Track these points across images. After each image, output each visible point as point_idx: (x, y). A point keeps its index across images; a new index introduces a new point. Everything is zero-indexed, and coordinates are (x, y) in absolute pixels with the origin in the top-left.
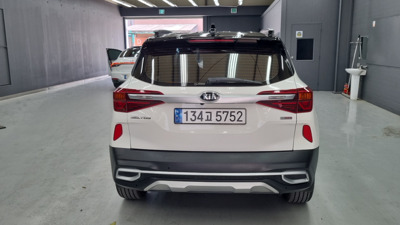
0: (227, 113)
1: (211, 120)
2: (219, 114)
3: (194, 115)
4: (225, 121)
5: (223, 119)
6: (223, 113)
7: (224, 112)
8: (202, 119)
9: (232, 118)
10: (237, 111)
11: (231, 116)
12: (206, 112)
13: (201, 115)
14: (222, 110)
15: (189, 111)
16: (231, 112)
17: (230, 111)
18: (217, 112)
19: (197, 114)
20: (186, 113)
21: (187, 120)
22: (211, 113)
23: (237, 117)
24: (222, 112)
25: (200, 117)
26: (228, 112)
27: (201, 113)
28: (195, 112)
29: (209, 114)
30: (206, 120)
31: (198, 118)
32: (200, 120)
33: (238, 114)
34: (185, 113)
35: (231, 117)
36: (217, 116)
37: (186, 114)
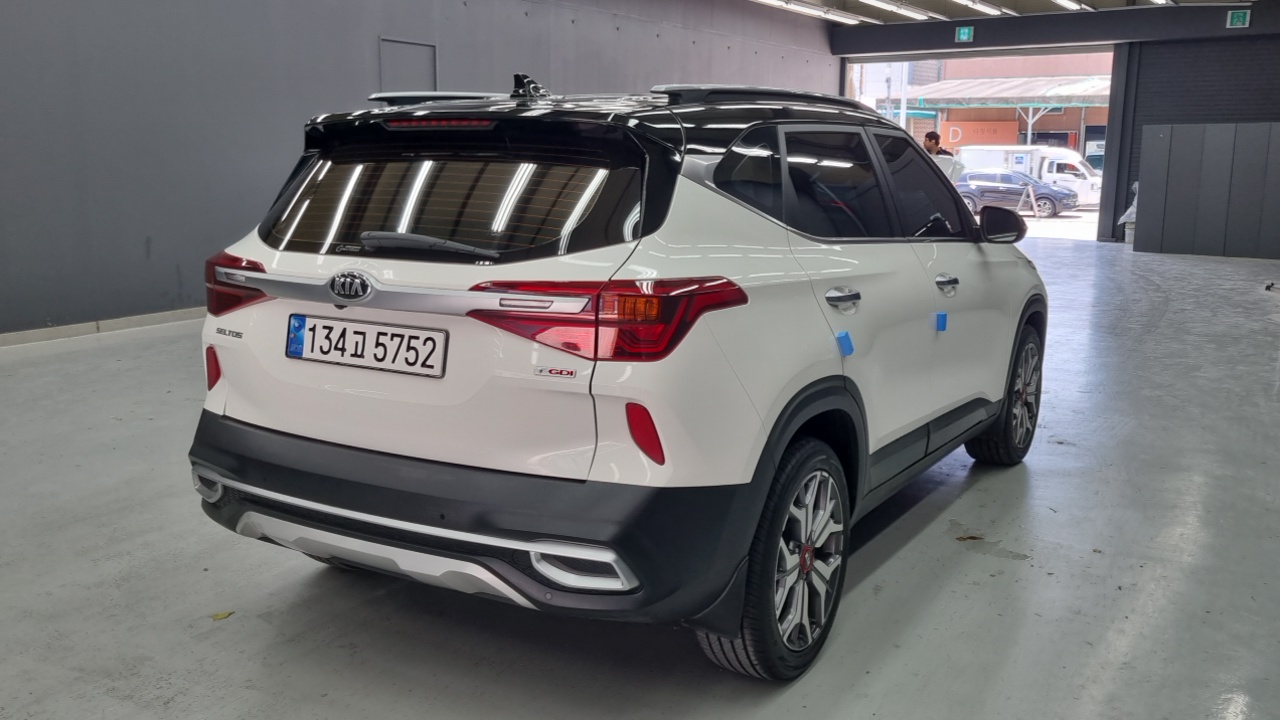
0: (399, 339)
1: (362, 356)
2: (382, 339)
3: (327, 337)
4: (393, 361)
5: (389, 356)
6: (392, 339)
7: (393, 336)
8: (343, 350)
9: (411, 356)
10: (424, 335)
11: (409, 348)
12: (356, 333)
13: (342, 339)
14: (390, 330)
15: (320, 323)
16: (411, 338)
17: (407, 333)
18: (380, 334)
19: (335, 336)
20: (313, 329)
21: (312, 351)
22: (363, 334)
23: (424, 352)
24: (389, 335)
25: (340, 346)
26: (402, 337)
27: (343, 334)
28: (330, 329)
29: (361, 337)
30: (352, 355)
31: (336, 348)
32: (340, 352)
33: (424, 344)
34: (311, 330)
35: (408, 351)
36: (378, 344)
37: (311, 333)
